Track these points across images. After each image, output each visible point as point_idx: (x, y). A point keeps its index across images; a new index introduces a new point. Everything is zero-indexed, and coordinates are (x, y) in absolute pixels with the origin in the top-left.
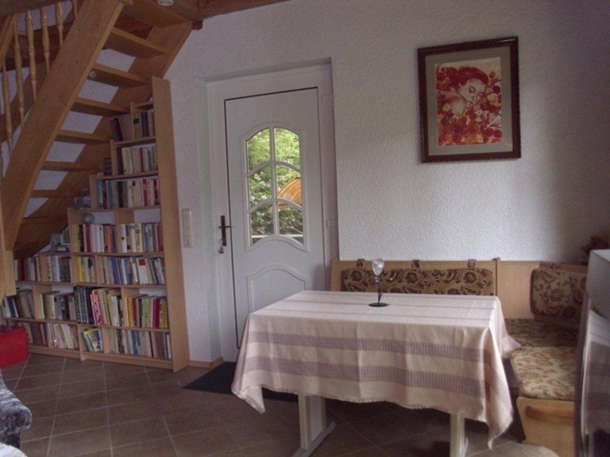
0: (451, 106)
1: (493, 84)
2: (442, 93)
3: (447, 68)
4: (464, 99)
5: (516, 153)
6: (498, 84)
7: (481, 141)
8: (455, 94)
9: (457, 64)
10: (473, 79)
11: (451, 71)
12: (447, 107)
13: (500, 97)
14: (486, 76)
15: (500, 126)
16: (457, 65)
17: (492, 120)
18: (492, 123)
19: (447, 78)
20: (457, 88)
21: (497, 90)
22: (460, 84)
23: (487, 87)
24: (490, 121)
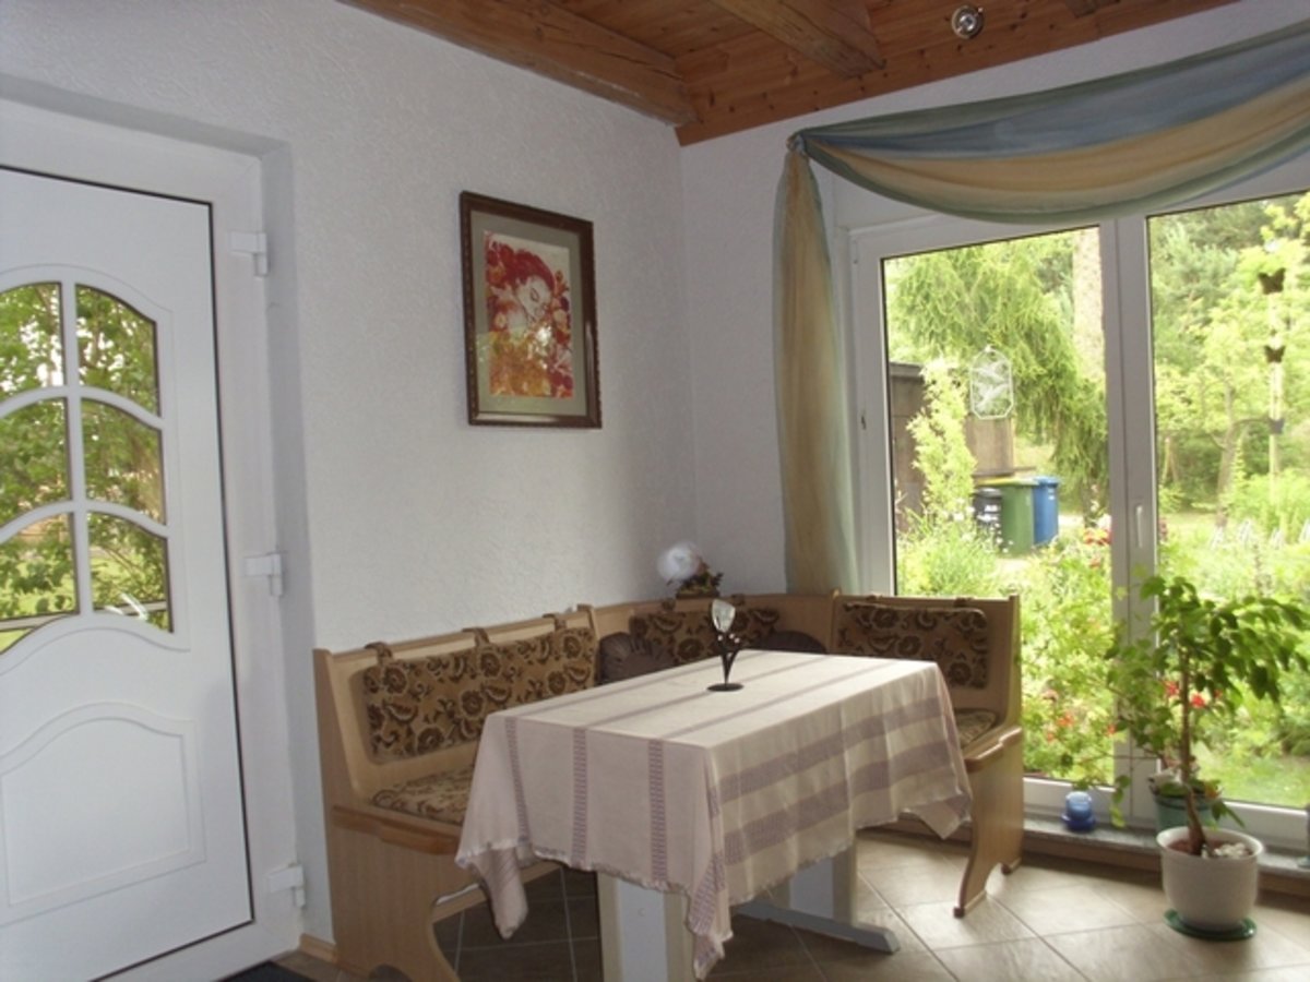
0: (507, 319)
1: (560, 294)
2: (494, 290)
3: (500, 245)
4: (524, 309)
5: (590, 419)
6: (566, 295)
7: (548, 393)
8: (511, 297)
9: (516, 241)
10: (536, 277)
11: (506, 250)
12: (501, 320)
13: (568, 317)
14: (551, 277)
15: (570, 369)
16: (516, 244)
17: (561, 357)
18: (560, 362)
19: (501, 264)
20: (515, 288)
21: (565, 305)
22: (518, 281)
23: (553, 296)
24: (558, 358)
